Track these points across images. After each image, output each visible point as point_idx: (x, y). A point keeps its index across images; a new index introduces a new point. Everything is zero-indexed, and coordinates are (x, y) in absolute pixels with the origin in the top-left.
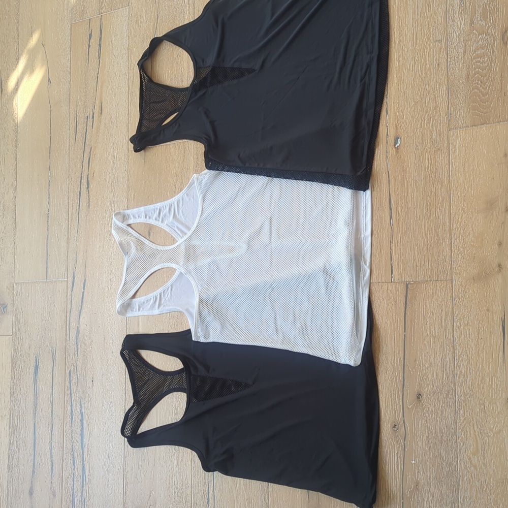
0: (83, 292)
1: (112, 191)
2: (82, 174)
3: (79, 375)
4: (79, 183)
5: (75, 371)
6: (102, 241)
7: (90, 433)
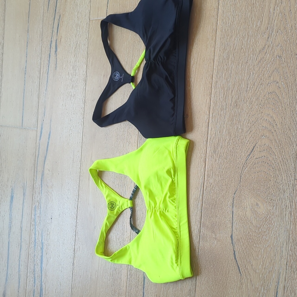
0: (48, 142)
1: (75, 56)
2: (52, 38)
3: (41, 211)
4: (50, 46)
5: (39, 207)
6: (65, 100)
7: (47, 261)
